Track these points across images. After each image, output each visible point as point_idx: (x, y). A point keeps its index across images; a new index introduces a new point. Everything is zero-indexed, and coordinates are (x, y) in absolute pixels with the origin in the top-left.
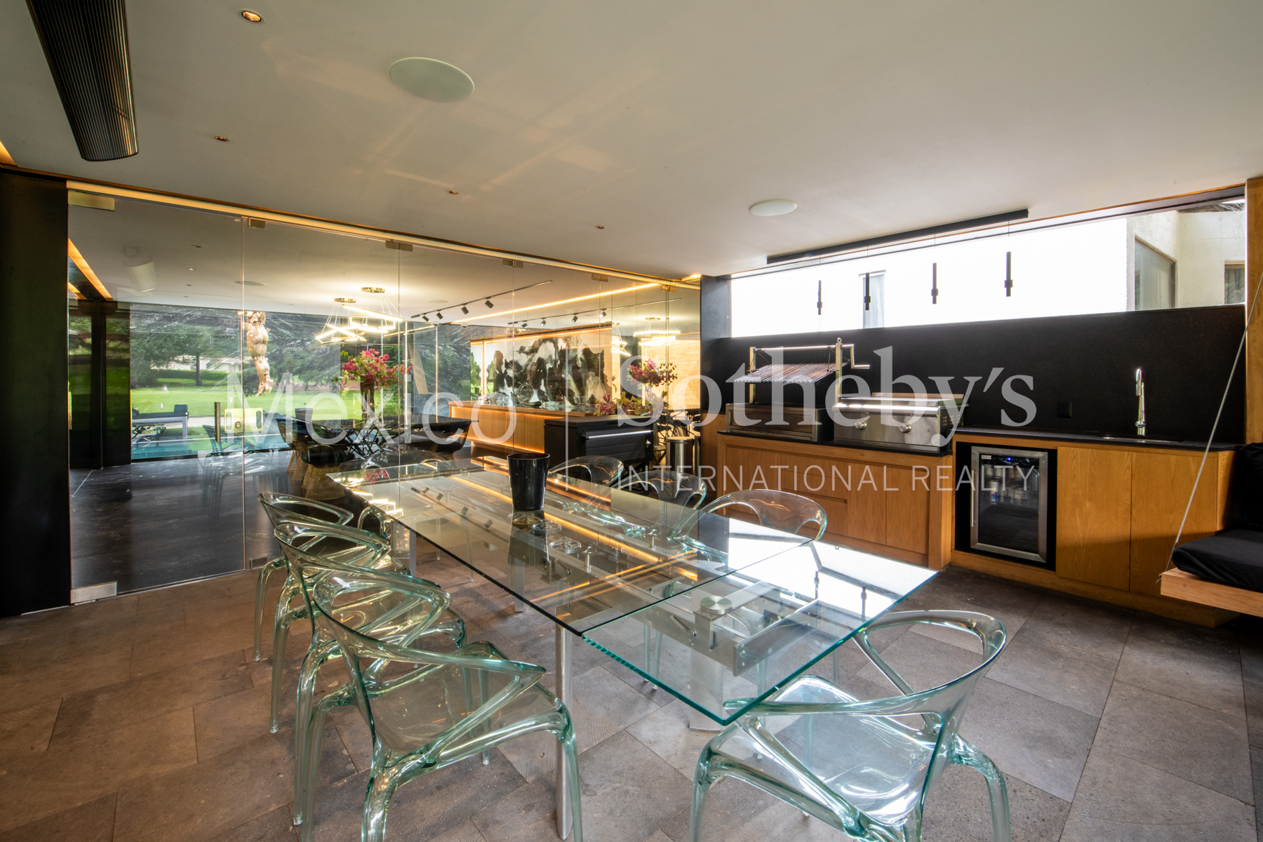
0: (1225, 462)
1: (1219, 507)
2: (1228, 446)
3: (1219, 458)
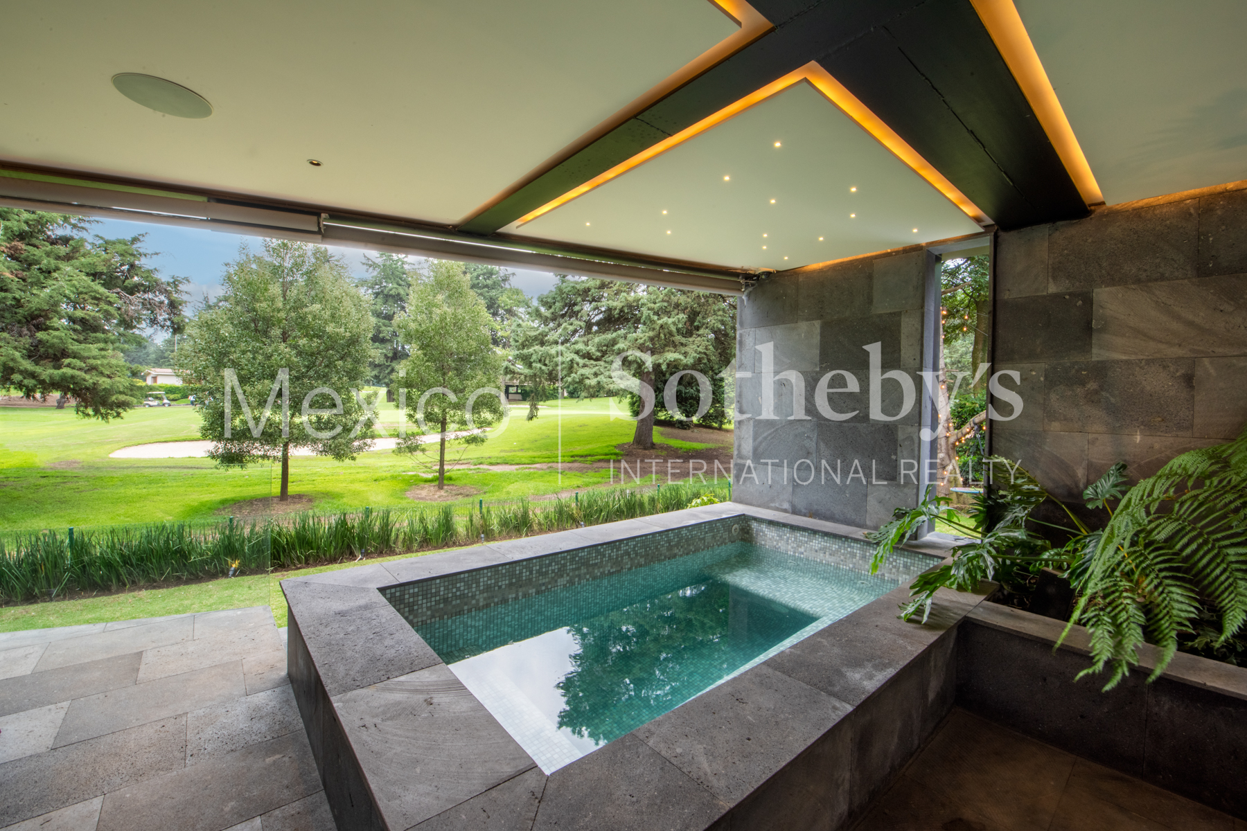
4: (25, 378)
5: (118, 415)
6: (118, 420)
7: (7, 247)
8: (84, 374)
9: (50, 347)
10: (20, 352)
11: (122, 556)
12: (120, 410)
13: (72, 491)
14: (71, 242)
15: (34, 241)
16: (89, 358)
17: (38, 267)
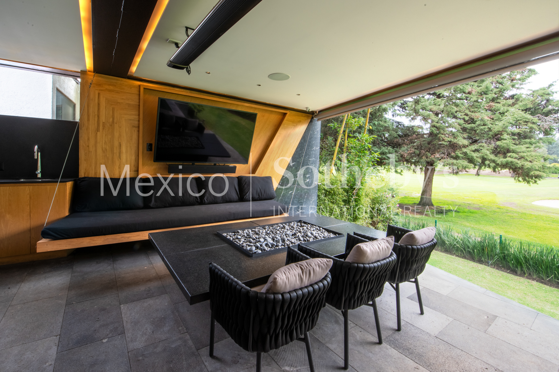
0: (70, 186)
1: (67, 206)
2: (71, 179)
3: (67, 185)
4: (490, 163)
5: (535, 182)
6: (535, 184)
7: (487, 106)
8: (517, 161)
9: (502, 148)
10: (490, 151)
11: (525, 257)
12: (537, 180)
13: (510, 217)
14: (515, 97)
15: (499, 101)
16: (520, 152)
17: (499, 112)
